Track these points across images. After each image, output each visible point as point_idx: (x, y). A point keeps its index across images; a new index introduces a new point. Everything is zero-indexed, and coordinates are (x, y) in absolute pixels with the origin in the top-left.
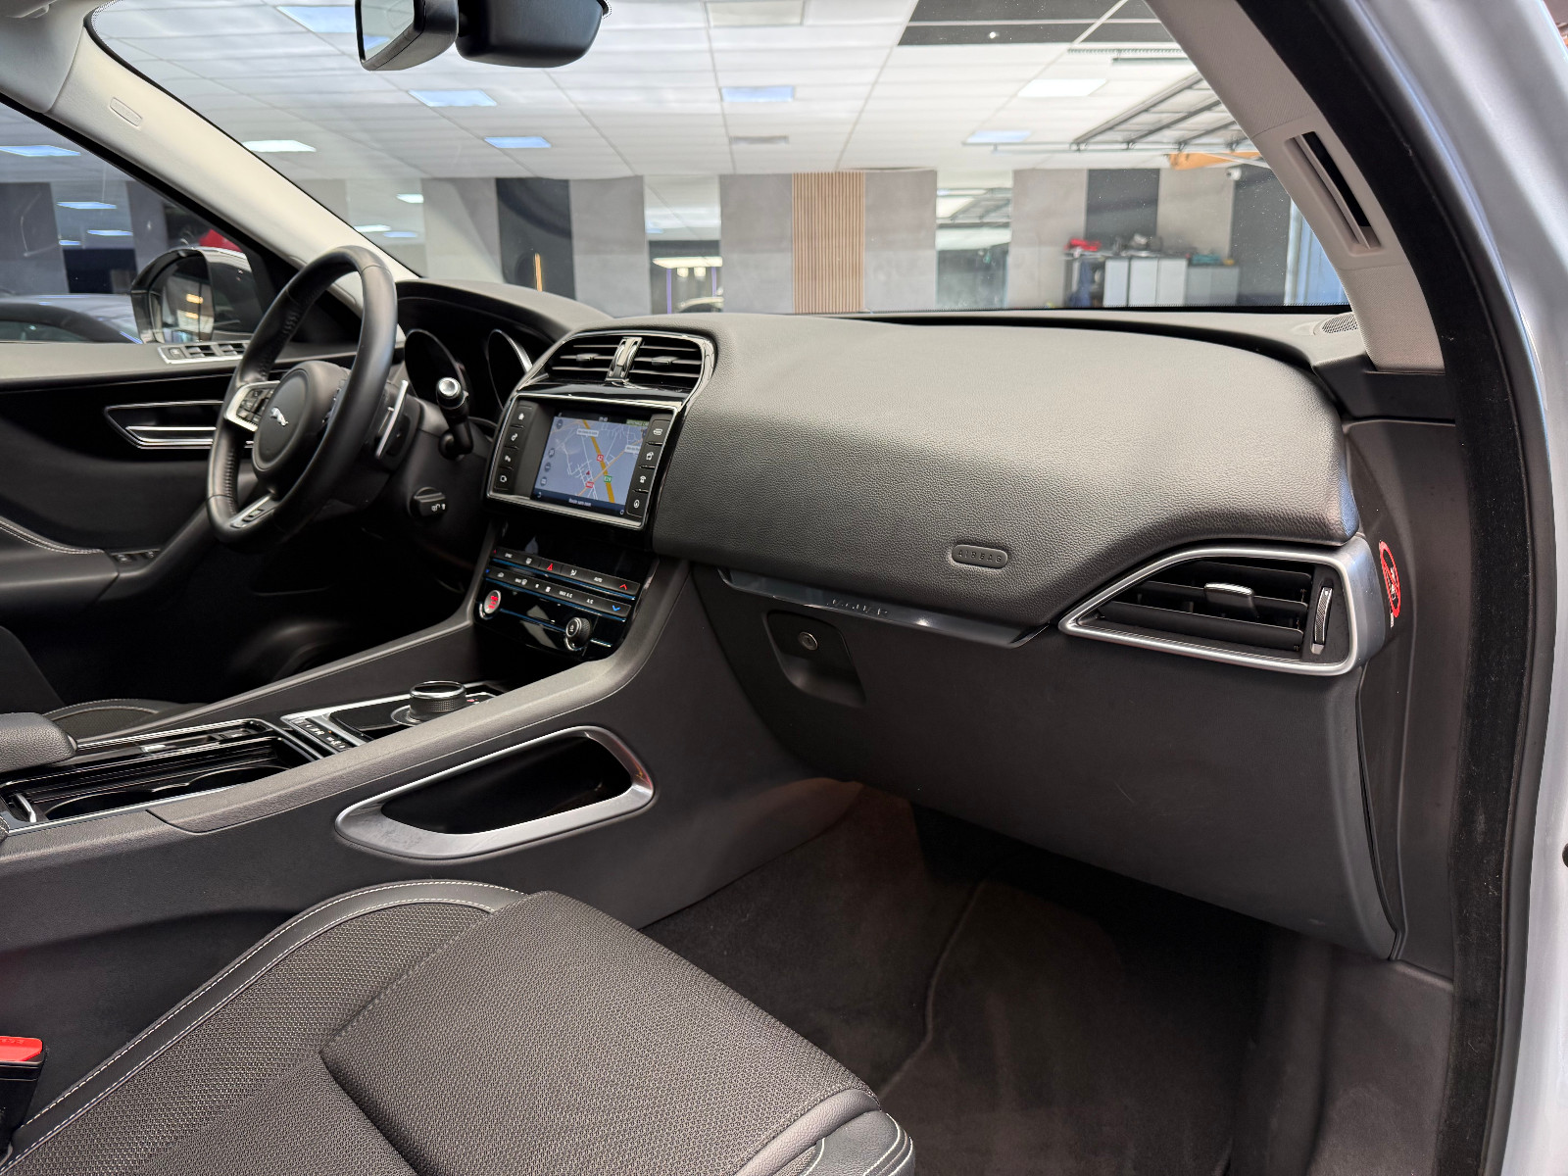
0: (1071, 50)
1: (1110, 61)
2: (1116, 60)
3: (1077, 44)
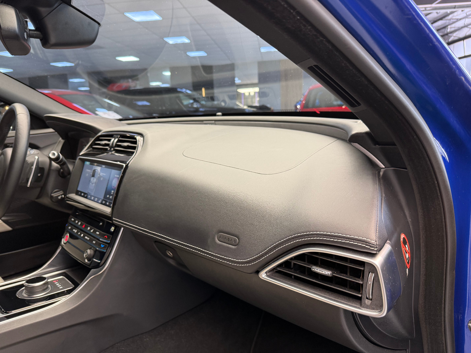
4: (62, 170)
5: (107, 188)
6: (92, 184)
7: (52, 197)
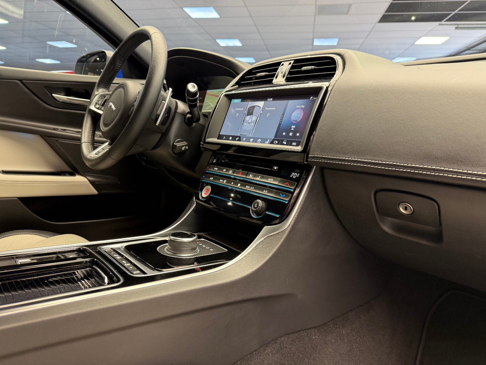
0: (440, 24)
1: (454, 29)
2: (457, 28)
3: (443, 22)
4: (189, 116)
5: (280, 125)
6: (249, 123)
7: (174, 147)
